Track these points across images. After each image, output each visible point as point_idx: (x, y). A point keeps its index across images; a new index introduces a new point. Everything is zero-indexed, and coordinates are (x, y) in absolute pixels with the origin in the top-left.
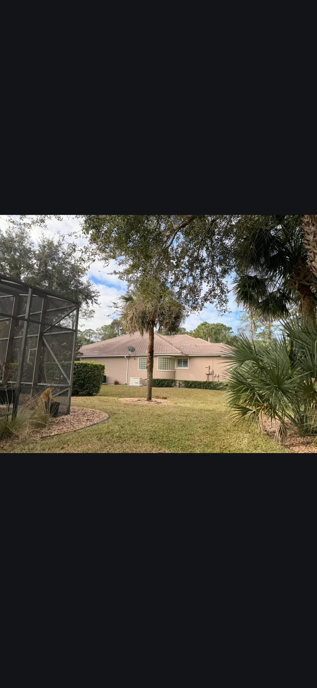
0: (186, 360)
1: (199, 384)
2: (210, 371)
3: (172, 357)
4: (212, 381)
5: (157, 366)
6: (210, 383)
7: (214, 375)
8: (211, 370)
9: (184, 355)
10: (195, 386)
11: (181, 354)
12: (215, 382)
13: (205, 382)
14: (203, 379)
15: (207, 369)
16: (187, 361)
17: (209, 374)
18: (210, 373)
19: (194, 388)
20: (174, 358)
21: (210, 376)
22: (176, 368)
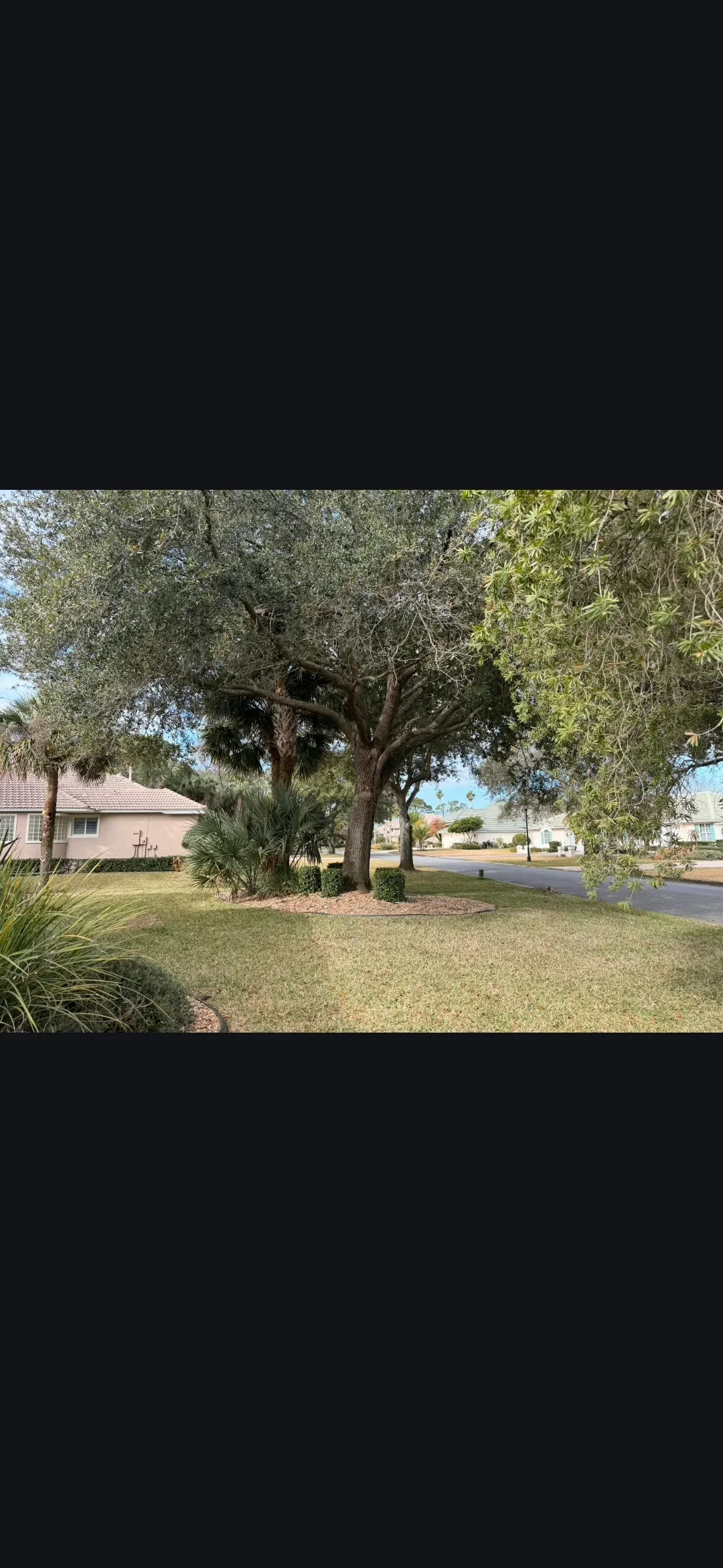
0: (94, 821)
1: (118, 864)
2: (141, 840)
3: (64, 815)
4: (143, 856)
5: (27, 833)
6: (141, 860)
7: (149, 847)
8: (143, 838)
9: (92, 811)
10: (111, 867)
11: (86, 810)
12: (150, 858)
13: (130, 861)
14: (127, 854)
15: (136, 836)
16: (96, 823)
17: (140, 845)
18: (141, 843)
19: (108, 871)
20: (66, 815)
21: (140, 848)
22: (69, 836)
